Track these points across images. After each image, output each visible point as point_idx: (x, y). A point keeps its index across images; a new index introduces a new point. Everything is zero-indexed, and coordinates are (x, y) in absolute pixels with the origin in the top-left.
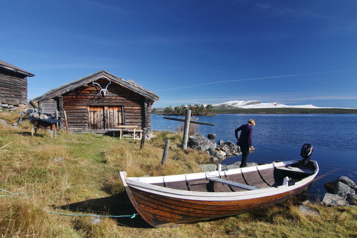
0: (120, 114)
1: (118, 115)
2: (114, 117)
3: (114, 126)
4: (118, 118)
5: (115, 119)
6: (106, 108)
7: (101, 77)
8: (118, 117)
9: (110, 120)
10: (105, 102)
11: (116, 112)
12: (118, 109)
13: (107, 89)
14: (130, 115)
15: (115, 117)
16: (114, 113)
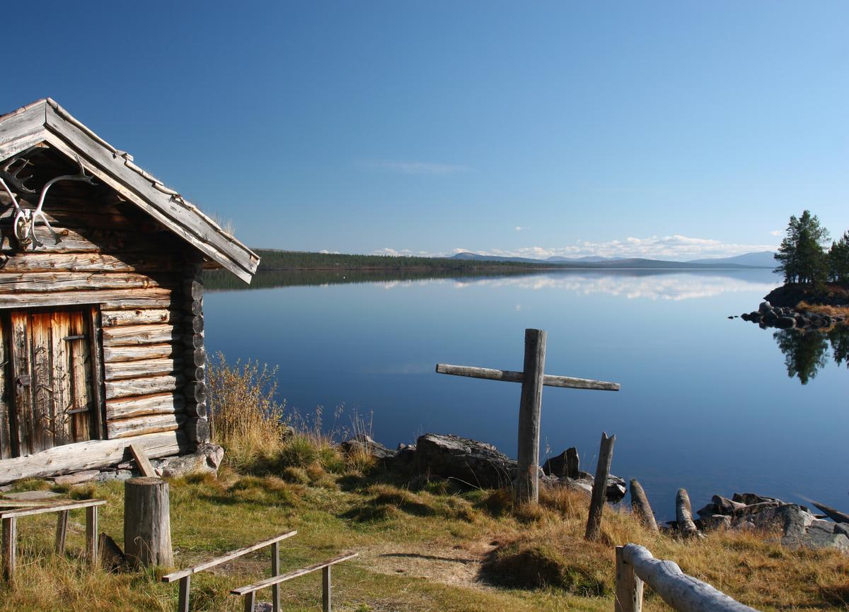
0: (79, 354)
1: (72, 359)
2: (52, 378)
3: (54, 432)
4: (72, 380)
5: (56, 388)
6: (19, 324)
7: (36, 137)
8: (72, 369)
9: (35, 394)
10: (19, 286)
11: (63, 342)
12: (68, 324)
13: (43, 210)
14: (128, 360)
15: (55, 373)
16: (51, 353)
